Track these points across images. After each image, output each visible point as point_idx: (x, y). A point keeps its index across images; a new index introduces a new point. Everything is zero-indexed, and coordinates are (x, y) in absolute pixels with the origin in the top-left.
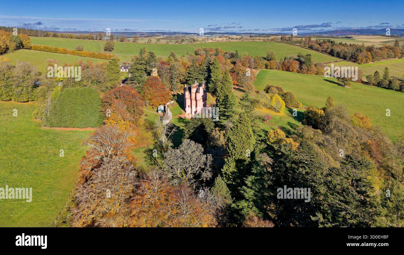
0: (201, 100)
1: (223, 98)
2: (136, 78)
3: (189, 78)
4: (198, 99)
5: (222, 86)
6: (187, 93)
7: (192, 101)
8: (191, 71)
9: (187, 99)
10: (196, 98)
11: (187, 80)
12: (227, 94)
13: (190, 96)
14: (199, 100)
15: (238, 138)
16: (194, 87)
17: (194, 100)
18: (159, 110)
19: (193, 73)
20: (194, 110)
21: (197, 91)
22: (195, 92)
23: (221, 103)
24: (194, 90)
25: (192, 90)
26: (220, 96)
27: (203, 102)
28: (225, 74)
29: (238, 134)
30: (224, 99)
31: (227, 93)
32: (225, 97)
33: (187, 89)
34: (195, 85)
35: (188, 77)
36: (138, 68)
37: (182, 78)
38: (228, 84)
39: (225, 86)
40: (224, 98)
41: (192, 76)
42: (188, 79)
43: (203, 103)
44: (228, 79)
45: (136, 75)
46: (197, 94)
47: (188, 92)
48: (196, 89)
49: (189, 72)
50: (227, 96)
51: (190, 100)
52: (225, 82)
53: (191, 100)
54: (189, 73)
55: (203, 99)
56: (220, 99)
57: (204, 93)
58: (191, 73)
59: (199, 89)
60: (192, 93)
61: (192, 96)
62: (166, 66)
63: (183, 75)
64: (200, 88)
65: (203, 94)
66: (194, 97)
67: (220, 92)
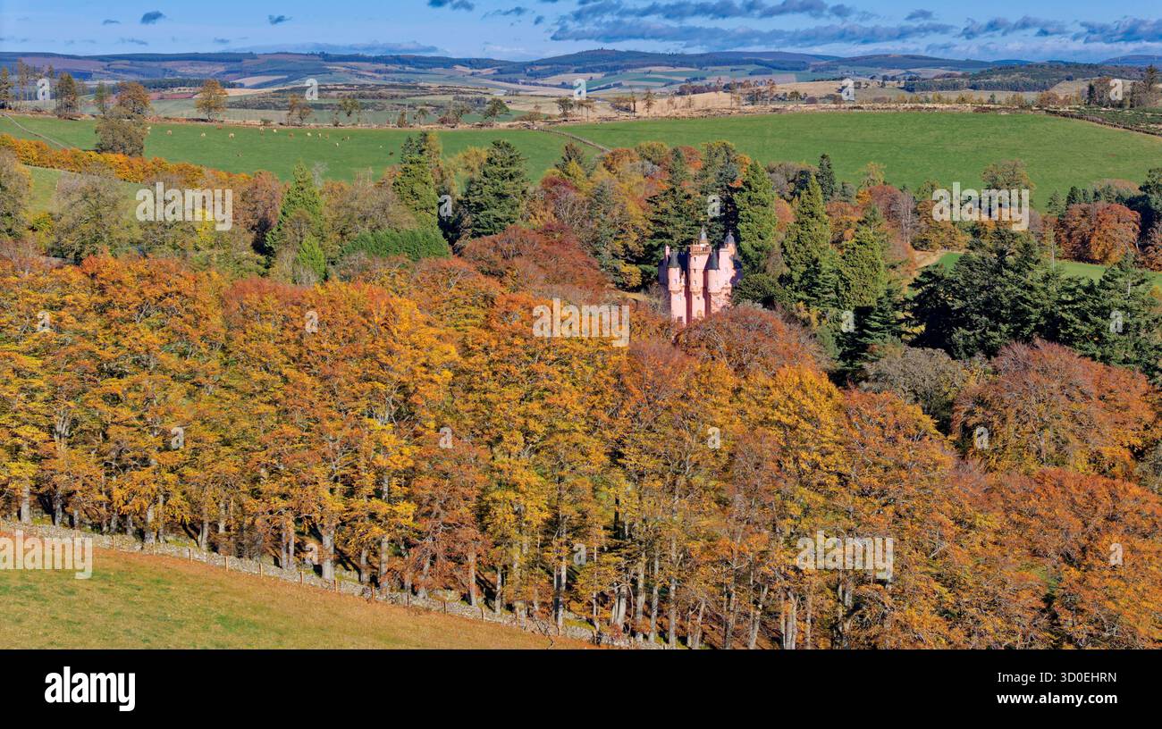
0: (725, 296)
3: (661, 241)
4: (713, 288)
5: (800, 231)
6: (675, 274)
7: (694, 298)
8: (665, 212)
9: (676, 293)
10: (705, 288)
11: (651, 246)
12: (815, 256)
13: (683, 284)
14: (716, 294)
16: (700, 252)
17: (701, 295)
19: (672, 220)
21: (711, 265)
22: (703, 266)
23: (797, 284)
24: (698, 263)
25: (692, 259)
26: (792, 262)
28: (810, 194)
30: (806, 272)
31: (816, 254)
32: (808, 266)
33: (675, 261)
34: (702, 245)
35: (652, 237)
36: (502, 191)
38: (818, 226)
39: (808, 230)
40: (805, 269)
41: (670, 230)
42: (655, 243)
44: (817, 211)
46: (711, 272)
47: (678, 269)
48: (707, 256)
49: (659, 217)
50: (817, 260)
51: (684, 299)
52: (809, 220)
53: (688, 294)
54: (655, 222)
55: (733, 288)
56: (793, 273)
57: (735, 268)
58: (665, 218)
59: (715, 256)
60: (692, 271)
61: (693, 283)
62: (572, 194)
63: (635, 229)
64: (720, 254)
65: (732, 273)
66: (700, 284)
67: (793, 250)
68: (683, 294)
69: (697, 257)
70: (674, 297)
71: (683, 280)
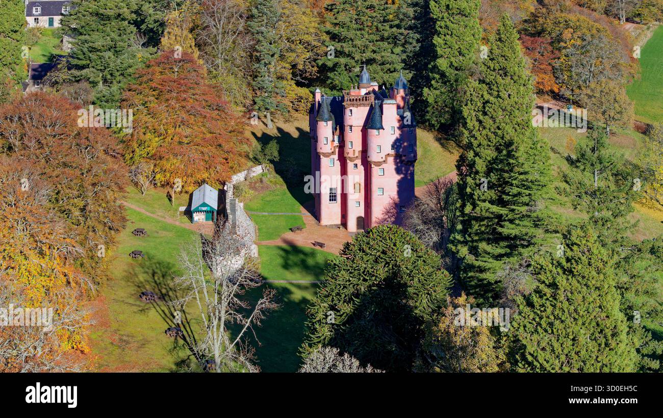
0: (391, 166)
1: (490, 154)
2: (93, 56)
3: (336, 60)
4: (374, 156)
5: (487, 97)
6: (326, 130)
7: (350, 165)
9: (327, 155)
11: (324, 65)
12: (507, 138)
13: (336, 143)
14: (378, 164)
15: (556, 345)
16: (359, 101)
17: (359, 162)
18: (197, 211)
19: (351, 34)
20: (356, 211)
21: (372, 122)
22: (361, 122)
23: (481, 177)
24: (356, 116)
25: (347, 112)
26: (475, 143)
27: (398, 171)
28: (500, 40)
29: (557, 322)
30: (495, 161)
31: (510, 132)
33: (326, 110)
34: (363, 91)
37: (302, 57)
38: (513, 90)
39: (498, 96)
40: (494, 154)
41: (347, 48)
42: (330, 64)
43: (398, 177)
44: (512, 67)
45: (96, 45)
46: (373, 132)
47: (330, 123)
48: (367, 108)
49: (336, 30)
50: (510, 144)
51: (338, 164)
52: (499, 79)
53: (343, 159)
54: (334, 37)
55: (397, 156)
56: (477, 159)
58: (344, 32)
59: (377, 110)
60: (347, 129)
61: (348, 145)
63: (308, 46)
64: (384, 106)
65: (398, 134)
66: (358, 147)
67: (477, 124)
68: (336, 157)
69: (354, 109)
70: (324, 161)
71: (336, 138)
